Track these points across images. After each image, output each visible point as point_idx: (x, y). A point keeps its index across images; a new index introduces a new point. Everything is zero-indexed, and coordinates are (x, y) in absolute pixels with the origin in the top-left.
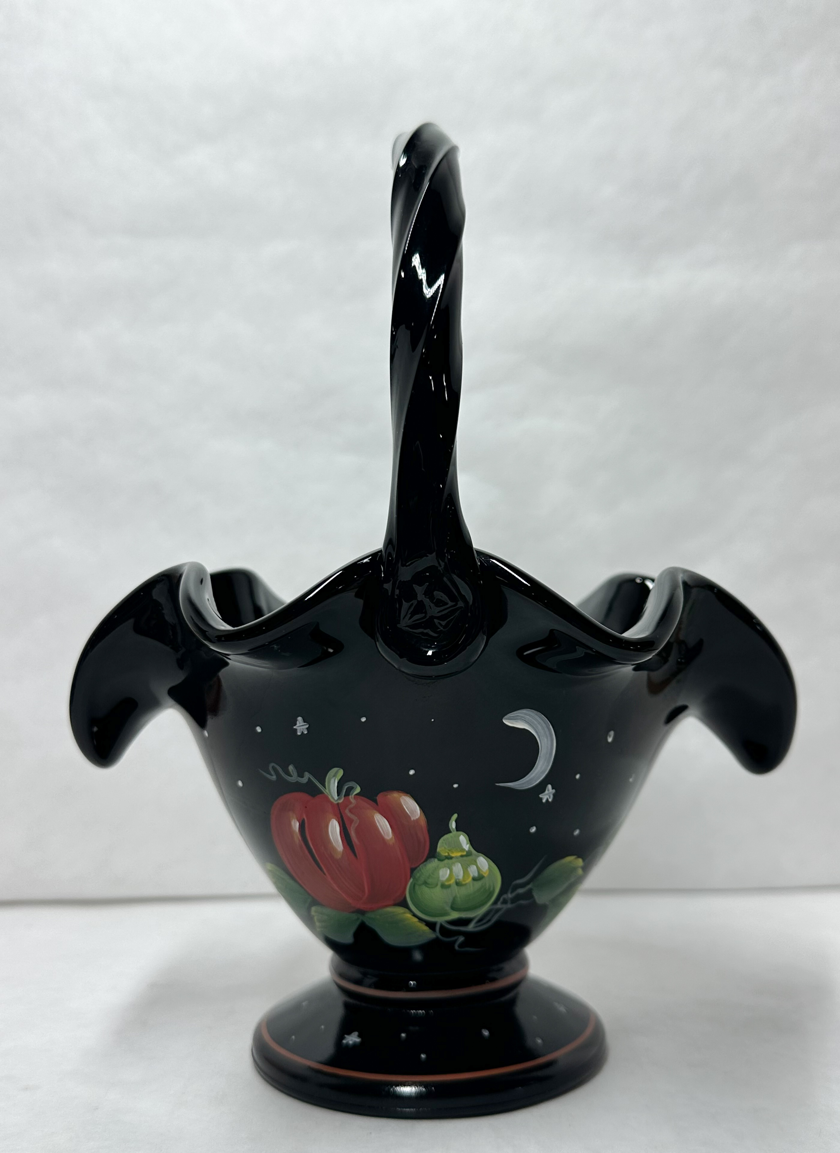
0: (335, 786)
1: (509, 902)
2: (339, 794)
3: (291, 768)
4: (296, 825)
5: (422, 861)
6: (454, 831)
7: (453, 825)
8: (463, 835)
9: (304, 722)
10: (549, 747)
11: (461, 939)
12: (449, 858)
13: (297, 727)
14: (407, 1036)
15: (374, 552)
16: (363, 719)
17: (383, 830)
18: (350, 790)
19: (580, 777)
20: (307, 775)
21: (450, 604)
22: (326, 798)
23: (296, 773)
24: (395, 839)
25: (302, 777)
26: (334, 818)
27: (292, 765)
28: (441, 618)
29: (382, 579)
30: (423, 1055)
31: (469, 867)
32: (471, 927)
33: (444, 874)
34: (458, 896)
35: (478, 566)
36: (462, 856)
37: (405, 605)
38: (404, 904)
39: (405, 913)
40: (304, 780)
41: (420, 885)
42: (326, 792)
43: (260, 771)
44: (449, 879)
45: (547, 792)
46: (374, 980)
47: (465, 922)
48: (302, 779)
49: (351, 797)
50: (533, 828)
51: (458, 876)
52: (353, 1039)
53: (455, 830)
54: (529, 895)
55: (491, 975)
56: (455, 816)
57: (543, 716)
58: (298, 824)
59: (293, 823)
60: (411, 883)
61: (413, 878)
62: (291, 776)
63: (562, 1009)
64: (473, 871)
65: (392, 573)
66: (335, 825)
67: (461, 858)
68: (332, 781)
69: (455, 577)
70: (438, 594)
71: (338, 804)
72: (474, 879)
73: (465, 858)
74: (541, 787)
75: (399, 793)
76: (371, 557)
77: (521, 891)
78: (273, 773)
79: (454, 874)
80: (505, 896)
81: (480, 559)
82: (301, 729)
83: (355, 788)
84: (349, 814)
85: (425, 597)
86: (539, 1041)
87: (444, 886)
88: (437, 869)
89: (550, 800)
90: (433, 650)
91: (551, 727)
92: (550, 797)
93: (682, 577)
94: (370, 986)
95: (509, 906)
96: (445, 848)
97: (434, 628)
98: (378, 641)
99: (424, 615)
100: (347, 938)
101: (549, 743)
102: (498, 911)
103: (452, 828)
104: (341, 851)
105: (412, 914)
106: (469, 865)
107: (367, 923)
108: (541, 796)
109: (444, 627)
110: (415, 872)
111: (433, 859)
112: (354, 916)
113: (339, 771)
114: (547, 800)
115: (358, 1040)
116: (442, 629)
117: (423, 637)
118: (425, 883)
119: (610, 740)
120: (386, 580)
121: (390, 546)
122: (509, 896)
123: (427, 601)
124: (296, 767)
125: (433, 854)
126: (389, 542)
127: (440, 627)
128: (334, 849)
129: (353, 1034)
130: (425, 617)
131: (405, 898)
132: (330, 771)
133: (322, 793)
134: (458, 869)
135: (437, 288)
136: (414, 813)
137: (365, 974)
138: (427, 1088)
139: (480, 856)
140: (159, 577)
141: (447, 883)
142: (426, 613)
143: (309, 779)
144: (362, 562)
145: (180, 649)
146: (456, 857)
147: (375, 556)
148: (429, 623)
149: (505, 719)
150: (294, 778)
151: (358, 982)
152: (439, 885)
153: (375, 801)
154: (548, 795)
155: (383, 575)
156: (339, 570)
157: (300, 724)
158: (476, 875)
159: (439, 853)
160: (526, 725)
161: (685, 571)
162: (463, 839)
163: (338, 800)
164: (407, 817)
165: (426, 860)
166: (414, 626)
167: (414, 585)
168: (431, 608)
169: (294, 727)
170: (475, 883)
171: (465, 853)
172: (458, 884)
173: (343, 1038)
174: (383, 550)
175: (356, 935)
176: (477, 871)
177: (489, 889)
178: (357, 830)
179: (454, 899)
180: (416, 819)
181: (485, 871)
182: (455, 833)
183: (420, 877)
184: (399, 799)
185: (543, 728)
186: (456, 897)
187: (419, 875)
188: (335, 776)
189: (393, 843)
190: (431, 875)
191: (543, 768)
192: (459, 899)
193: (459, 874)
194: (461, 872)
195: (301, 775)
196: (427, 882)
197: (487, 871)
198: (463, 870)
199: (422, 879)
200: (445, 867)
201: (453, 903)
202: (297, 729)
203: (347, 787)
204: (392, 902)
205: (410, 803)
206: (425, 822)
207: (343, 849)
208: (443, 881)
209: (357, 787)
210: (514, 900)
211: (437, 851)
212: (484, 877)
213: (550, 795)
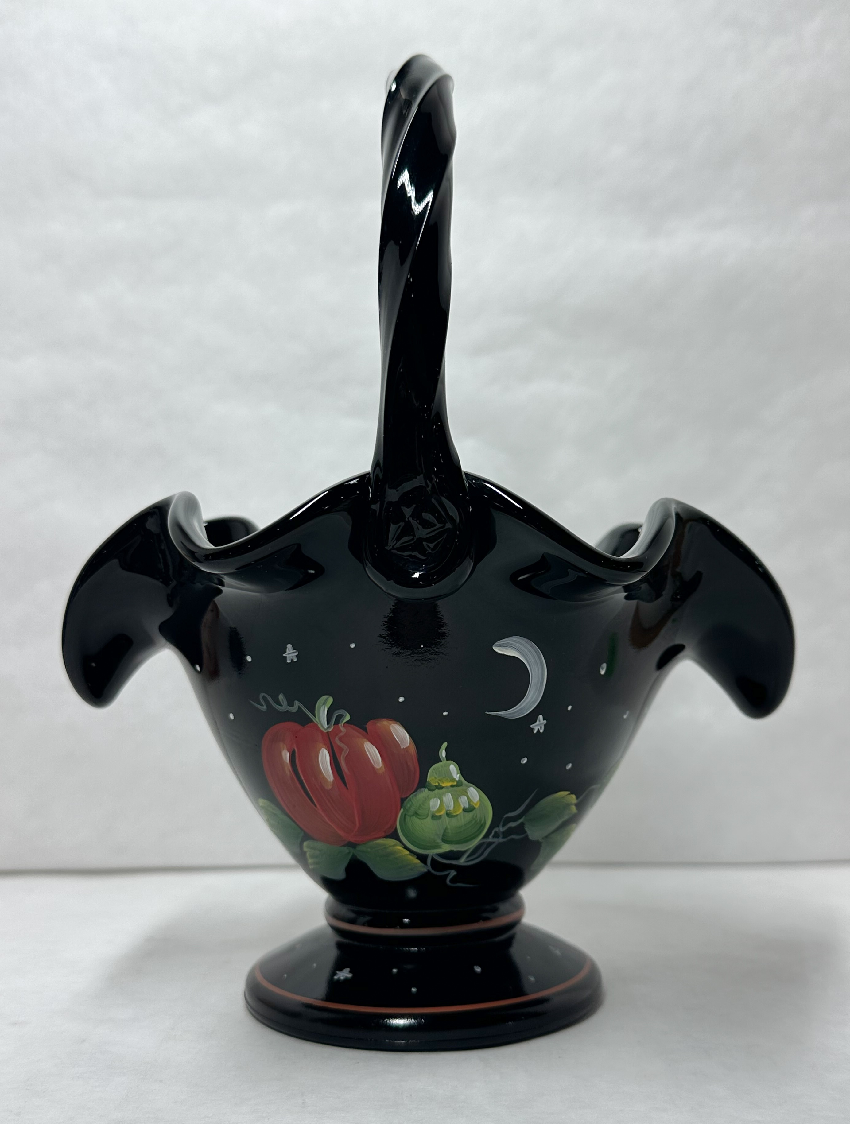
0: (324, 714)
1: (501, 836)
2: (329, 721)
3: (281, 697)
4: (286, 756)
5: (413, 791)
6: (444, 760)
7: (443, 754)
8: (453, 764)
9: (294, 650)
10: (540, 676)
11: (453, 873)
12: (440, 788)
13: (286, 654)
14: (398, 972)
15: (363, 474)
16: (352, 645)
17: (372, 758)
18: (340, 717)
19: (572, 709)
20: (297, 704)
21: (438, 525)
22: (316, 727)
23: (286, 702)
24: (385, 768)
25: (292, 705)
26: (324, 748)
27: (282, 694)
28: (429, 540)
29: (370, 499)
30: (414, 988)
31: (460, 798)
32: (462, 861)
33: (434, 804)
34: (449, 827)
35: (467, 488)
36: (452, 786)
37: (393, 527)
38: (394, 836)
39: (395, 845)
40: (294, 709)
41: (410, 816)
42: (316, 720)
43: (251, 701)
44: (439, 810)
45: (538, 722)
46: (368, 918)
47: (456, 855)
48: (292, 708)
49: (341, 725)
50: (525, 760)
51: (448, 807)
52: (345, 974)
53: (445, 759)
54: (521, 829)
55: (485, 915)
56: (445, 744)
57: (533, 643)
58: (288, 755)
59: (283, 753)
60: (402, 814)
61: (403, 808)
62: (281, 705)
63: (558, 952)
64: (463, 802)
65: (380, 494)
66: (325, 755)
67: (452, 789)
68: (322, 709)
69: (443, 499)
70: (427, 516)
71: (328, 732)
72: (465, 810)
73: (455, 788)
74: (532, 717)
75: (389, 721)
76: (358, 479)
77: (513, 824)
78: (262, 702)
79: (444, 805)
80: (496, 829)
81: (468, 481)
82: (290, 657)
84: (339, 743)
85: (413, 519)
86: (532, 979)
87: (434, 817)
88: (427, 799)
89: (541, 731)
90: (420, 572)
91: (542, 655)
92: (541, 728)
93: (675, 508)
94: (364, 925)
95: (501, 840)
96: (435, 778)
97: (423, 551)
98: (367, 565)
99: (412, 537)
100: (339, 874)
101: (540, 671)
102: (490, 844)
103: (442, 757)
104: (332, 781)
105: (403, 846)
106: (460, 796)
107: (359, 857)
108: (531, 726)
109: (433, 550)
110: (405, 802)
111: (423, 789)
112: (346, 850)
113: (329, 698)
114: (538, 730)
115: (350, 975)
116: (430, 551)
117: (411, 560)
118: (416, 814)
119: (602, 672)
120: (374, 501)
121: (378, 468)
122: (501, 829)
123: (414, 523)
124: (286, 696)
125: (423, 783)
126: (376, 465)
127: (428, 549)
128: (326, 780)
129: (345, 970)
130: (413, 539)
131: (396, 829)
132: (320, 699)
133: (311, 721)
134: (448, 799)
135: (425, 205)
136: (404, 741)
137: (358, 913)
138: (417, 1020)
139: (471, 786)
140: (151, 509)
141: (437, 814)
142: (414, 535)
143: (299, 708)
144: (350, 484)
145: (171, 582)
146: (447, 787)
147: (363, 478)
148: (418, 545)
149: (494, 646)
150: (284, 707)
151: (352, 921)
152: (429, 815)
153: (365, 730)
154: (539, 725)
155: (370, 496)
156: (326, 490)
157: (289, 651)
158: (467, 806)
159: (430, 783)
160: (517, 653)
161: (678, 503)
162: (453, 768)
163: (327, 728)
164: (397, 745)
165: (416, 790)
166: (402, 549)
167: (402, 507)
168: (419, 530)
169: (284, 655)
170: (466, 814)
171: (455, 783)
172: (448, 814)
173: (334, 974)
174: (371, 473)
175: (348, 870)
176: (467, 802)
177: (481, 821)
178: (347, 759)
179: (445, 831)
180: (406, 748)
181: (475, 802)
182: (444, 762)
183: (410, 808)
184: (389, 727)
185: (534, 656)
186: (446, 829)
187: (409, 805)
188: (324, 704)
189: (383, 772)
190: (422, 805)
191: (534, 697)
192: (450, 831)
193: (450, 804)
194: (451, 802)
195: (291, 704)
196: (418, 812)
197: (477, 802)
198: (454, 801)
199: (412, 810)
200: (435, 797)
201: (444, 835)
202: (286, 657)
203: (337, 714)
204: (383, 834)
205: (399, 731)
206: (415, 751)
207: (333, 779)
208: (433, 811)
209: (346, 715)
210: (505, 834)
211: (428, 780)
212: (475, 808)
213: (541, 726)
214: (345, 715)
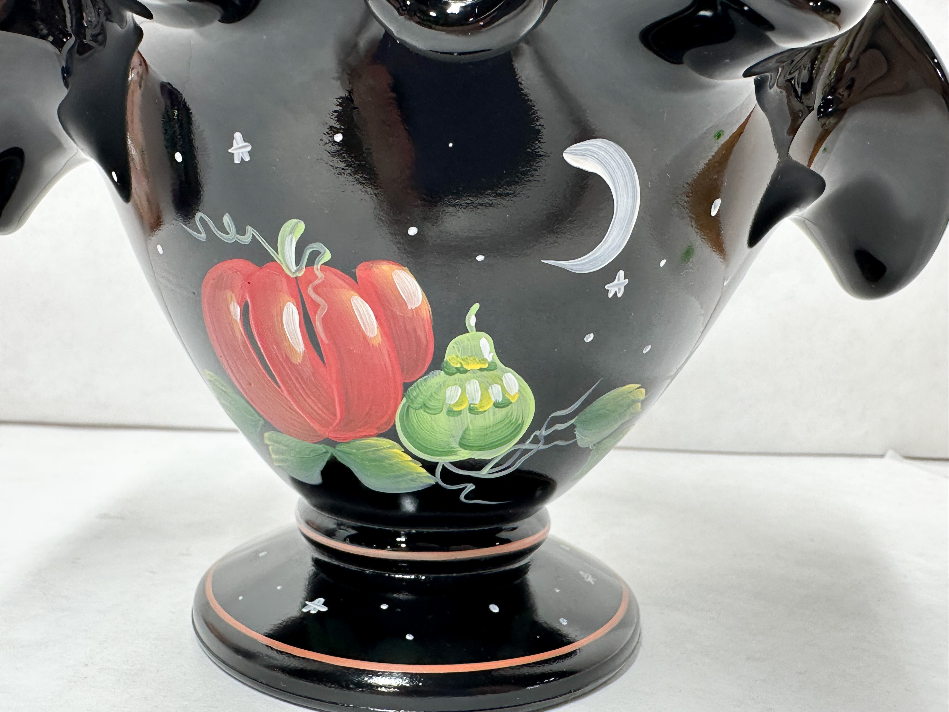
0: (292, 249)
1: (542, 442)
2: (298, 261)
3: (227, 219)
4: (236, 310)
5: (424, 371)
6: (472, 331)
7: (471, 320)
8: (486, 338)
9: (245, 142)
10: (629, 209)
11: (471, 487)
12: (462, 371)
13: (232, 150)
14: (390, 607)
17: (363, 321)
18: (315, 255)
19: (666, 265)
20: (250, 230)
22: (279, 268)
23: (235, 228)
24: (382, 337)
25: (243, 234)
26: (290, 300)
27: (227, 214)
30: (410, 635)
31: (490, 387)
32: (484, 473)
33: (453, 394)
34: (471, 428)
36: (481, 370)
38: (392, 435)
39: (391, 447)
40: (246, 239)
41: (417, 409)
42: (279, 258)
43: (183, 225)
44: (459, 403)
45: (616, 281)
47: (479, 465)
48: (243, 237)
49: (317, 267)
50: (590, 337)
51: (473, 399)
52: (317, 606)
53: (474, 329)
54: (570, 432)
55: (503, 535)
56: (476, 307)
57: (626, 154)
58: (238, 309)
59: (232, 309)
60: (404, 405)
61: (407, 398)
62: (227, 233)
64: (495, 393)
66: (293, 312)
67: (479, 372)
68: (288, 239)
71: (296, 278)
72: (497, 405)
73: (485, 373)
74: (610, 273)
75: (391, 266)
77: (560, 427)
78: (200, 226)
79: (468, 395)
80: (537, 433)
82: (239, 153)
83: (322, 253)
84: (313, 295)
87: (451, 412)
88: (443, 386)
89: (619, 295)
91: (636, 175)
92: (619, 289)
95: (541, 446)
96: (457, 356)
100: (316, 479)
101: (630, 201)
102: (527, 451)
103: (470, 325)
104: (302, 352)
105: (404, 450)
106: (490, 385)
107: (340, 460)
108: (606, 287)
110: (410, 389)
111: (437, 372)
112: (322, 448)
113: (299, 223)
114: (616, 294)
115: (324, 609)
118: (425, 406)
119: (714, 212)
122: (544, 432)
124: (234, 218)
125: (438, 363)
128: (294, 350)
129: (318, 601)
131: (394, 425)
132: (286, 225)
133: (272, 259)
134: (474, 388)
136: (413, 298)
139: (508, 371)
141: (456, 409)
143: (253, 236)
146: (473, 371)
149: (566, 153)
150: (231, 235)
151: (330, 534)
152: (445, 410)
153: (353, 276)
157: (238, 144)
158: (500, 400)
159: (449, 363)
160: (599, 167)
162: (485, 344)
163: (296, 272)
164: (402, 303)
165: (427, 373)
170: (497, 410)
171: (486, 366)
172: (472, 410)
173: (304, 604)
175: (324, 473)
176: (501, 393)
177: (517, 420)
178: (325, 321)
179: (464, 432)
180: (416, 308)
181: (512, 394)
182: (473, 333)
183: (416, 398)
184: (391, 275)
185: (625, 176)
186: (467, 429)
187: (415, 394)
188: (292, 232)
189: (379, 344)
190: (434, 395)
191: (617, 241)
192: (471, 433)
193: (475, 395)
194: (478, 392)
195: (241, 231)
196: (428, 405)
197: (515, 395)
198: (481, 390)
199: (420, 400)
200: (455, 384)
201: (462, 438)
202: (233, 154)
203: (311, 250)
204: (376, 431)
205: (406, 282)
206: (429, 316)
207: (304, 349)
208: (450, 405)
209: (325, 253)
210: (548, 439)
211: (445, 360)
212: (511, 403)
213: (619, 287)
214: (322, 251)
